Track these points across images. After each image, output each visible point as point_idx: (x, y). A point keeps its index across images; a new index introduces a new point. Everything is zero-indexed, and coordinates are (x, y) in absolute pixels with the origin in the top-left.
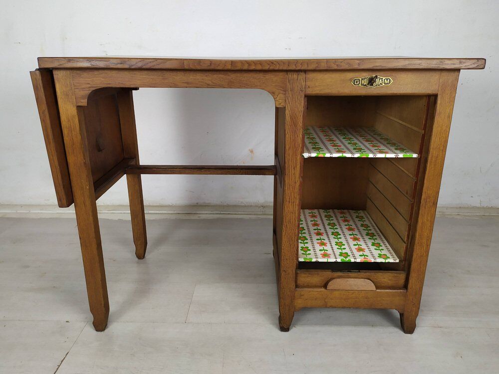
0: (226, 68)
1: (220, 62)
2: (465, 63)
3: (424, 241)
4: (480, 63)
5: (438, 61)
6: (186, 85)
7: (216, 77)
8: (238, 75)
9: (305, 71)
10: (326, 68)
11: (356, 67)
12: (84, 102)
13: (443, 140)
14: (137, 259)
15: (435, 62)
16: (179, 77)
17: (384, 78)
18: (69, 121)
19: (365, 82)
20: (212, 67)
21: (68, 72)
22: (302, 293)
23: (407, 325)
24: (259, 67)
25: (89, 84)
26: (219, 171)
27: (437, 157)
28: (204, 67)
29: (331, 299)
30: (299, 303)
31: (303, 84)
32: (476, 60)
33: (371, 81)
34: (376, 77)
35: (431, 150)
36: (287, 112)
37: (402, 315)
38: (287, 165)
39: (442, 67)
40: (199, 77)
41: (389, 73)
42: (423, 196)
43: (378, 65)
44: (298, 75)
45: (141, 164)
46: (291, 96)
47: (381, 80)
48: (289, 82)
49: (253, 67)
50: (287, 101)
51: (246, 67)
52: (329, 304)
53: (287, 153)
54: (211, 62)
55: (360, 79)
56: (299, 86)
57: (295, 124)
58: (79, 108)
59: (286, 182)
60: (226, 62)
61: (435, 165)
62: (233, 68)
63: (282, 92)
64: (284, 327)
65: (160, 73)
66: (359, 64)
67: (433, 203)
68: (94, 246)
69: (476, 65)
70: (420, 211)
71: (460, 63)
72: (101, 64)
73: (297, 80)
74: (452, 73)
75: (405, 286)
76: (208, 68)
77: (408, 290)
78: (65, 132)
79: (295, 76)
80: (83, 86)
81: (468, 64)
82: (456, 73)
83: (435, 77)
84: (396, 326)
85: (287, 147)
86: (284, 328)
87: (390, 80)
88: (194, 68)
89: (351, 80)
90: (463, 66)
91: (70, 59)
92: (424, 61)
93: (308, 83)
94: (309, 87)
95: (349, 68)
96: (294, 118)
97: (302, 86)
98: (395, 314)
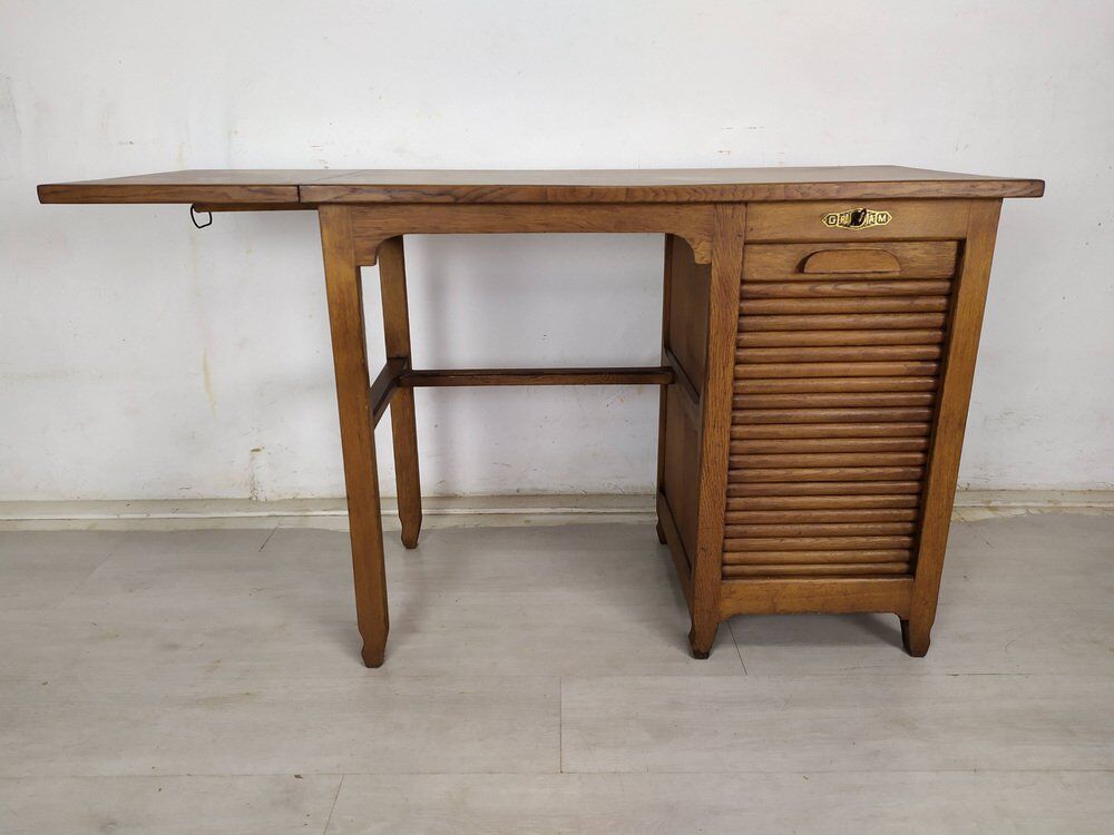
0: (616, 200)
1: (608, 190)
2: (1010, 187)
3: (944, 489)
4: (1035, 188)
5: (969, 184)
6: (544, 228)
7: (596, 214)
8: (633, 209)
9: (746, 203)
10: (783, 198)
11: (833, 195)
12: (369, 260)
13: (976, 317)
14: (403, 549)
15: (963, 185)
17: (877, 213)
18: (343, 292)
19: (846, 220)
20: (594, 199)
21: (345, 208)
22: (734, 589)
23: (914, 642)
24: (673, 198)
25: (380, 228)
26: (570, 379)
27: (966, 345)
28: (582, 198)
29: (784, 597)
30: (728, 607)
31: (742, 224)
32: (1029, 184)
33: (856, 219)
34: (864, 211)
35: (956, 332)
36: (714, 273)
37: (904, 623)
38: (711, 363)
39: (973, 194)
40: (566, 214)
41: (886, 204)
42: (942, 413)
43: (869, 191)
44: (734, 209)
45: (415, 367)
46: (721, 244)
47: (872, 216)
48: (719, 221)
49: (662, 198)
50: (715, 253)
51: (650, 198)
52: (780, 607)
53: (712, 341)
55: (838, 215)
56: (735, 228)
57: (727, 292)
59: (710, 393)
60: (617, 190)
62: (629, 200)
63: (706, 238)
64: (700, 650)
65: (501, 208)
66: (838, 191)
67: (960, 425)
69: (1028, 192)
71: (1004, 187)
72: (407, 197)
73: (733, 216)
74: (990, 204)
75: (911, 573)
76: (587, 200)
77: (917, 579)
79: (729, 210)
80: (369, 233)
81: (1017, 188)
82: (997, 203)
83: (961, 210)
84: (895, 644)
85: (713, 332)
86: (700, 652)
87: (887, 216)
88: (561, 199)
89: (822, 216)
90: (1007, 192)
91: (354, 188)
92: (945, 185)
93: (751, 224)
94: (752, 229)
95: (821, 198)
96: (724, 282)
97: (740, 227)
98: (893, 621)
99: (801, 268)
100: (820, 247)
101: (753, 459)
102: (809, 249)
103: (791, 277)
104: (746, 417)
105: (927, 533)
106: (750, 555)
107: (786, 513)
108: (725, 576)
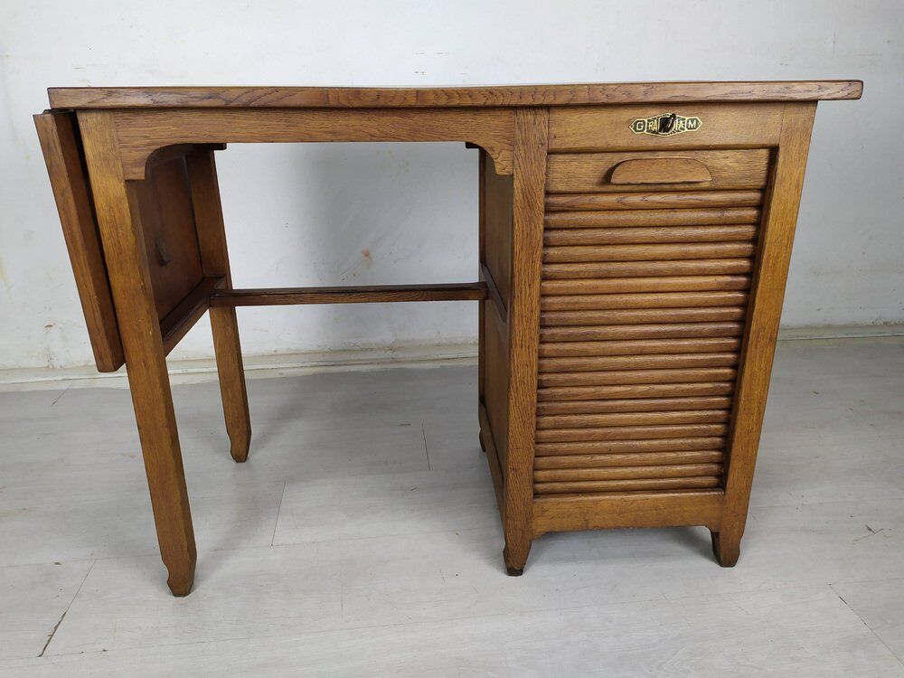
0: (406, 104)
1: (396, 93)
2: (827, 88)
3: (754, 405)
4: (854, 89)
5: (782, 86)
6: (329, 136)
7: (388, 121)
8: (427, 116)
9: (549, 108)
10: (587, 102)
11: (640, 98)
12: (139, 173)
15: (777, 87)
16: (317, 122)
17: (687, 118)
18: (111, 208)
19: (655, 126)
20: (381, 103)
21: (107, 115)
22: (546, 507)
23: (724, 552)
24: (467, 102)
25: (147, 137)
27: (777, 257)
28: (368, 102)
29: (596, 514)
30: (541, 524)
31: (545, 132)
32: (847, 84)
33: (665, 125)
34: (674, 116)
35: (767, 245)
36: (517, 184)
37: (715, 535)
38: (516, 280)
39: (788, 96)
40: (354, 121)
41: (696, 109)
42: (754, 328)
43: (679, 94)
44: (536, 114)
45: (235, 287)
46: (523, 154)
47: (681, 122)
48: (520, 128)
49: (455, 102)
50: (516, 162)
51: (443, 102)
52: (592, 524)
53: (516, 258)
54: (379, 93)
55: (646, 120)
56: (537, 136)
57: (531, 205)
58: (129, 183)
59: (516, 311)
60: (406, 92)
61: (773, 271)
62: (419, 104)
63: (506, 146)
64: (514, 567)
65: (281, 115)
66: (645, 93)
67: (771, 339)
68: (166, 442)
69: (845, 93)
70: (748, 354)
71: (820, 88)
72: (172, 100)
73: (534, 124)
74: (804, 108)
75: (722, 486)
76: (374, 104)
77: (727, 492)
78: (105, 230)
79: (530, 117)
80: (136, 143)
81: (834, 90)
82: (811, 108)
83: (774, 117)
84: (704, 553)
85: (517, 248)
86: (515, 569)
87: (697, 121)
88: (346, 104)
89: (629, 122)
90: (824, 94)
91: (110, 91)
92: (758, 86)
93: (554, 130)
94: (555, 137)
95: (628, 101)
96: (528, 194)
97: (542, 136)
98: (705, 533)
99: (607, 178)
100: (627, 156)
101: (561, 377)
102: (616, 158)
103: (599, 189)
104: (553, 334)
105: (737, 448)
106: (560, 473)
107: (596, 430)
108: (537, 494)
